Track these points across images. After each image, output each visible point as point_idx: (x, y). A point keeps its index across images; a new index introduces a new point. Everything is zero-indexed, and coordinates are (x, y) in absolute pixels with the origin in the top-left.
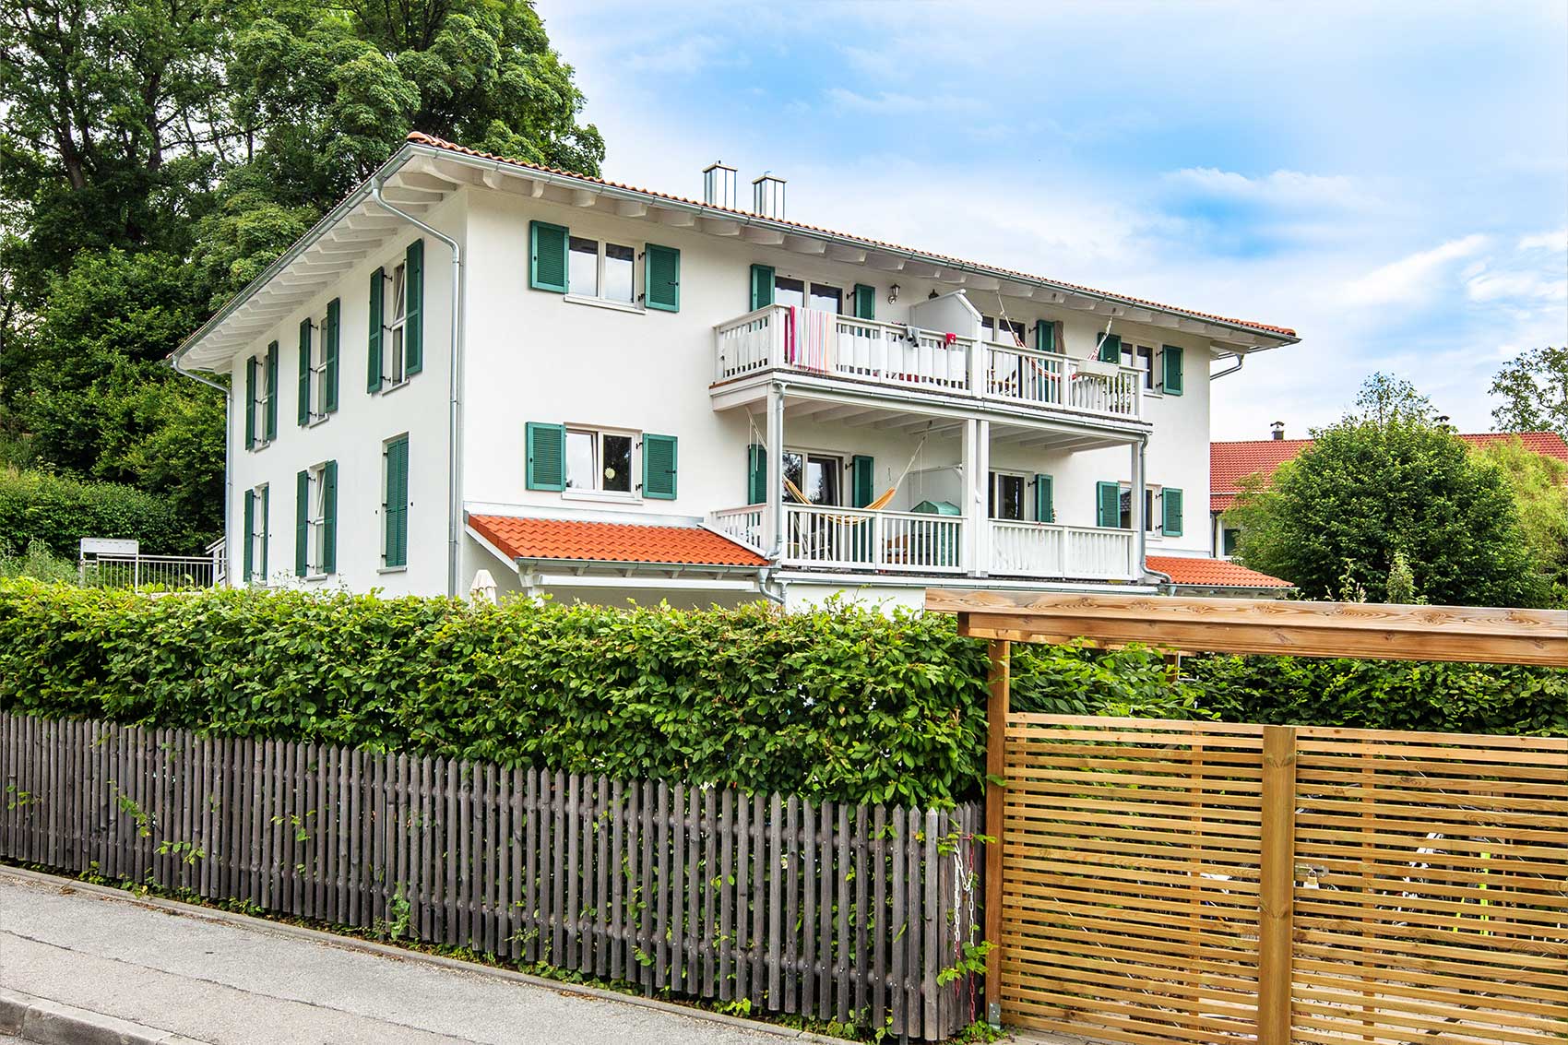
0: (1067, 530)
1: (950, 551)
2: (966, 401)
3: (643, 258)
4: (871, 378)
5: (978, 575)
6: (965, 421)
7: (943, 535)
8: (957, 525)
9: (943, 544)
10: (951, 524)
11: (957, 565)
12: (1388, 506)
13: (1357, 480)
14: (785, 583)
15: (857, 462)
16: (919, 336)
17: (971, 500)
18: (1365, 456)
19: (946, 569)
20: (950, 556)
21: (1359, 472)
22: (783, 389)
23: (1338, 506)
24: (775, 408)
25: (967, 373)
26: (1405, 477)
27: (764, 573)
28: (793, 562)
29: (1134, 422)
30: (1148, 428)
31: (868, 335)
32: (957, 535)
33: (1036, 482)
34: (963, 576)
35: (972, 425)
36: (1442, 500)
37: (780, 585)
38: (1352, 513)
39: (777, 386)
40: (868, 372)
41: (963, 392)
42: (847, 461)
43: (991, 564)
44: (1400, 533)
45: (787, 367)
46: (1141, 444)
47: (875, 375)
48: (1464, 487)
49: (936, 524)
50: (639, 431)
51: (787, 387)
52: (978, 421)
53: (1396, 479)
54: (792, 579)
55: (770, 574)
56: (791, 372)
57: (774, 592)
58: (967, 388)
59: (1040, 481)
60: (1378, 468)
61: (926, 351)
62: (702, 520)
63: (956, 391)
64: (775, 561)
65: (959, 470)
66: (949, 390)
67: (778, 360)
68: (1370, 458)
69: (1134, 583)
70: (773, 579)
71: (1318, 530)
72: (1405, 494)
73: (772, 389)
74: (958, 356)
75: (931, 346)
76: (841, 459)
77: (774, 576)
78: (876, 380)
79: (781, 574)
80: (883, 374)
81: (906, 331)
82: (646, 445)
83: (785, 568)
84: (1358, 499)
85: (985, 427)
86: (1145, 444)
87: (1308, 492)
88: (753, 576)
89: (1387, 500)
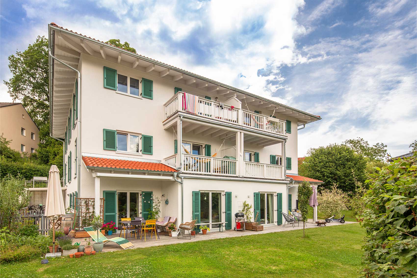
0: (265, 165)
1: (233, 170)
2: (237, 126)
3: (141, 82)
4: (209, 117)
5: (241, 177)
6: (237, 132)
7: (231, 165)
8: (235, 162)
9: (231, 168)
10: (233, 162)
11: (235, 174)
12: (336, 165)
13: (328, 159)
14: (183, 177)
15: (206, 146)
16: (223, 106)
17: (239, 156)
18: (329, 153)
19: (232, 175)
20: (233, 172)
21: (328, 157)
22: (182, 118)
23: (324, 165)
24: (179, 123)
25: (237, 119)
26: (340, 158)
27: (175, 174)
28: (185, 171)
29: (283, 136)
30: (286, 137)
31: (208, 105)
32: (235, 165)
33: (255, 154)
34: (237, 177)
35: (239, 133)
36: (350, 163)
37: (181, 178)
38: (327, 167)
39: (180, 117)
40: (208, 115)
41: (236, 124)
42: (203, 146)
43: (244, 174)
44: (340, 171)
45: (184, 111)
46: (284, 142)
47: (210, 116)
48: (355, 160)
49: (229, 162)
50: (141, 134)
51: (183, 117)
52: (241, 132)
53: (338, 158)
54: (185, 176)
55: (177, 175)
56: (184, 113)
57: (179, 180)
58: (237, 123)
59: (256, 154)
60: (333, 156)
61: (226, 111)
62: (161, 161)
63: (234, 123)
64: (179, 170)
65: (235, 148)
66: (232, 123)
67: (180, 109)
68: (331, 153)
69: (283, 180)
70: (179, 176)
71: (318, 171)
72: (341, 162)
73: (178, 118)
74: (235, 113)
75: (227, 110)
76: (202, 146)
77: (179, 175)
78: (211, 118)
79: (181, 175)
80: (213, 116)
81: (220, 104)
82: (143, 138)
83: (183, 173)
84: (329, 163)
85: (242, 134)
86: (285, 142)
87: (315, 162)
88: (172, 175)
89: (336, 163)
